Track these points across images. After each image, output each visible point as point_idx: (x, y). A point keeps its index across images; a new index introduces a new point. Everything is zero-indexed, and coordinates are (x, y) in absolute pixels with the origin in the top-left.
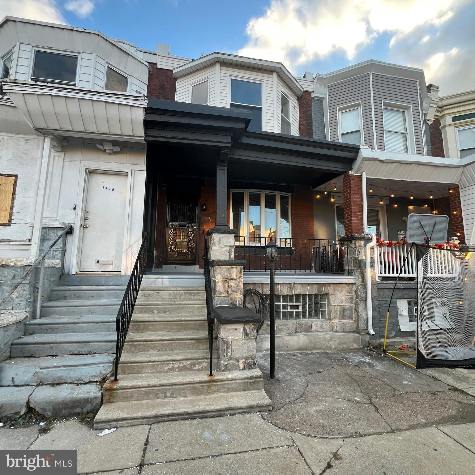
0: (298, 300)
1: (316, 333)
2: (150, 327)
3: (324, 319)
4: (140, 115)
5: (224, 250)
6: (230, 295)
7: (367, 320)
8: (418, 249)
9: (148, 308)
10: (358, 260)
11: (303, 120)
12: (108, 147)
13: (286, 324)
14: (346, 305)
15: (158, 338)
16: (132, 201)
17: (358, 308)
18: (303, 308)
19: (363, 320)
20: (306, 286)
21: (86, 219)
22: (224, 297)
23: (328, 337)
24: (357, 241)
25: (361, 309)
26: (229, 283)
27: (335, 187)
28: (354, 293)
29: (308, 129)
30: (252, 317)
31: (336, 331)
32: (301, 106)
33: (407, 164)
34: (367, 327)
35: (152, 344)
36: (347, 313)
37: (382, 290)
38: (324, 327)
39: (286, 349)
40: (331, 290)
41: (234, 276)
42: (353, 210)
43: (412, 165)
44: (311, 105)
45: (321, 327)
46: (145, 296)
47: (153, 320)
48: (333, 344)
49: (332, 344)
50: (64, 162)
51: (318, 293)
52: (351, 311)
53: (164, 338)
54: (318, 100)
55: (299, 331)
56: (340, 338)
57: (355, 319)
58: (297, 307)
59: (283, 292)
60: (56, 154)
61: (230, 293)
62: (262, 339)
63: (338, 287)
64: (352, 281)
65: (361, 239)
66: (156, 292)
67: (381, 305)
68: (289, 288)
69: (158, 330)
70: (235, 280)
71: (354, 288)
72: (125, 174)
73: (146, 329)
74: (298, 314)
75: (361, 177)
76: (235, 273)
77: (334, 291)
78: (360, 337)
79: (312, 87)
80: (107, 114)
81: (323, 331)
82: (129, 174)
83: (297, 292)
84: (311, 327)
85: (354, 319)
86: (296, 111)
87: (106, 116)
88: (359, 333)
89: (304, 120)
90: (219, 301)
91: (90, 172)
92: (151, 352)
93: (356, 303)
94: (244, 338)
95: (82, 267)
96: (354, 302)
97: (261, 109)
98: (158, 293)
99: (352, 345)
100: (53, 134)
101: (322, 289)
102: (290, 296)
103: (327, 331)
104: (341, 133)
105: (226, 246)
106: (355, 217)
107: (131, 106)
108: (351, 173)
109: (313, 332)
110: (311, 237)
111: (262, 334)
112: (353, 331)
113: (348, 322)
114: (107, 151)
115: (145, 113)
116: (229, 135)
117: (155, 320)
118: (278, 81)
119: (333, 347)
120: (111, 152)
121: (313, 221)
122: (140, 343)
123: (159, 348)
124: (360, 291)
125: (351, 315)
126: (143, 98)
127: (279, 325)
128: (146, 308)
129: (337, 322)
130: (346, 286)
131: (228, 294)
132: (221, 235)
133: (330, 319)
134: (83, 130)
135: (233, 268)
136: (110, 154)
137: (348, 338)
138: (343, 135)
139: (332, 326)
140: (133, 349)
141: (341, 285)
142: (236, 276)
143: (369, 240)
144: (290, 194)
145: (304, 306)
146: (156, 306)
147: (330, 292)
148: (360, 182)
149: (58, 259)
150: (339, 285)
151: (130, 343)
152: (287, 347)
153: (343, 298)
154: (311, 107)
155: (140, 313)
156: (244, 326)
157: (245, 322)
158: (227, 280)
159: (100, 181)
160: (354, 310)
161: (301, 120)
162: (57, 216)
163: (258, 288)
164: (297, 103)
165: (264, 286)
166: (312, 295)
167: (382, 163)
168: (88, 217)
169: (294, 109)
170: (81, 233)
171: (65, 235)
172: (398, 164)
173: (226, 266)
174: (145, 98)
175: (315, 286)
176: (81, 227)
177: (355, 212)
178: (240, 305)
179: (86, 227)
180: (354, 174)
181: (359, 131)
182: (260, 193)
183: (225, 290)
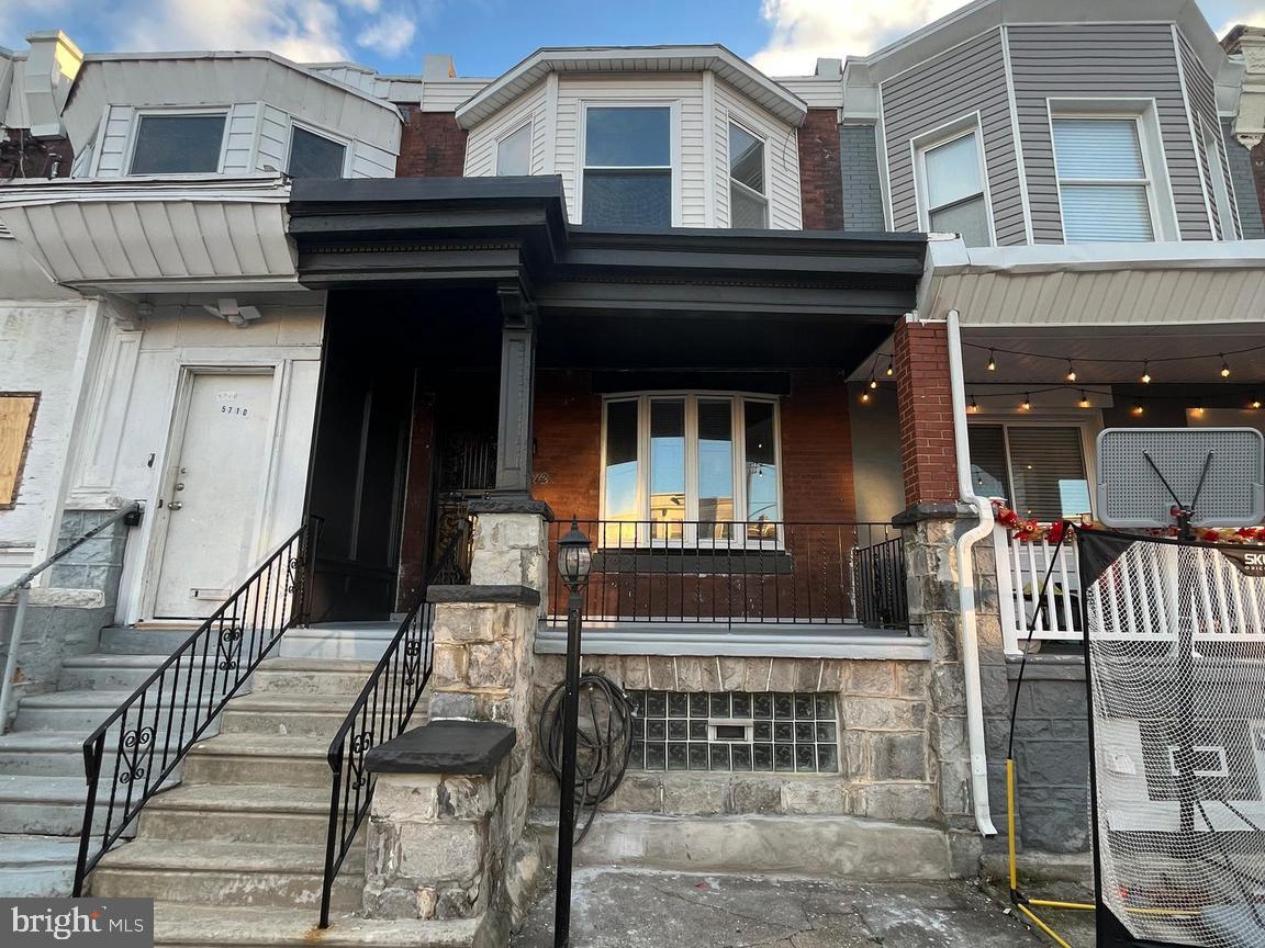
0: (741, 710)
1: (795, 819)
2: (245, 772)
3: (829, 774)
4: (276, 223)
5: (506, 558)
6: (473, 688)
7: (969, 782)
8: (1086, 545)
9: (265, 718)
10: (935, 586)
11: (812, 187)
12: (229, 309)
13: (696, 784)
14: (900, 730)
15: (239, 804)
16: (283, 437)
17: (937, 741)
18: (756, 735)
19: (955, 785)
20: (761, 667)
21: (178, 488)
22: (454, 692)
23: (830, 833)
24: (929, 525)
25: (950, 747)
26: (470, 653)
27: (890, 367)
28: (926, 693)
29: (827, 211)
30: (457, 757)
31: (866, 817)
32: (805, 152)
33: (1098, 272)
34: (972, 810)
35: (222, 819)
36: (904, 757)
37: (1032, 684)
38: (822, 799)
39: (686, 861)
40: (845, 680)
41: (486, 633)
42: (919, 430)
43: (1121, 274)
44: (838, 143)
45: (813, 798)
46: (277, 686)
47: (253, 752)
48: (848, 860)
49: (842, 858)
50: (139, 354)
51: (803, 688)
52: (919, 750)
53: (254, 804)
54: (856, 128)
55: (738, 809)
56: (874, 841)
57: (932, 778)
58: (739, 731)
59: (688, 683)
60: (126, 337)
61: (472, 682)
62: (609, 825)
63: (869, 672)
64: (918, 654)
65: (950, 516)
66: (305, 674)
67: (1029, 734)
68: (706, 672)
69: (265, 781)
70: (491, 643)
71: (927, 676)
72: (267, 372)
73: (233, 776)
74: (742, 756)
75: (944, 327)
76: (490, 624)
77: (856, 686)
78: (948, 842)
79: (840, 96)
80: (201, 232)
81: (818, 814)
82: (278, 372)
83: (731, 685)
84: (777, 797)
85: (928, 780)
86: (787, 165)
87: (199, 236)
88: (943, 827)
89: (817, 187)
90: (441, 703)
91: (194, 374)
92: (215, 842)
93: (934, 723)
94: (436, 820)
95: (159, 608)
96: (926, 722)
97: (668, 173)
98: (311, 678)
99: (919, 866)
100: (102, 293)
101: (816, 677)
102: (715, 695)
103: (833, 814)
104: (927, 208)
105: (514, 548)
106: (930, 451)
107: (253, 204)
108: (909, 318)
109: (785, 814)
110: (847, 518)
111: (619, 811)
112: (926, 820)
113: (905, 787)
114: (231, 319)
115: (287, 217)
116: (512, 246)
117: (260, 752)
118: (719, 91)
119: (848, 867)
120: (240, 321)
121: (850, 471)
122: (190, 813)
123: (237, 831)
124: (942, 687)
125: (920, 766)
126: (280, 182)
127: (674, 785)
128: (261, 718)
129: (869, 786)
130: (899, 668)
131: (468, 683)
132: (502, 518)
133: (846, 776)
135: (485, 608)
136: (239, 326)
137: (901, 841)
138: (932, 213)
139: (853, 801)
140: (172, 829)
141: (883, 667)
142: (494, 632)
143: (973, 520)
144: (777, 397)
145: (761, 730)
146: (287, 714)
147: (842, 686)
148: (941, 342)
149: (98, 587)
150: (873, 666)
151: (165, 813)
152: (689, 856)
153: (888, 706)
154: (836, 150)
155: (245, 731)
156: (443, 782)
157: (445, 771)
158: (466, 644)
159: (217, 392)
160: (926, 750)
161: (807, 187)
162: (112, 483)
163: (609, 671)
164: (793, 144)
165: (630, 664)
166: (788, 695)
167: (1008, 279)
168: (187, 482)
169: (782, 162)
170: (158, 523)
171: (122, 527)
172: (1068, 275)
173: (462, 604)
174: (285, 180)
175: (791, 667)
176: (160, 507)
177: (927, 434)
178: (500, 717)
179: (174, 508)
180: (921, 321)
181: (980, 196)
182: (683, 400)
183: (460, 672)
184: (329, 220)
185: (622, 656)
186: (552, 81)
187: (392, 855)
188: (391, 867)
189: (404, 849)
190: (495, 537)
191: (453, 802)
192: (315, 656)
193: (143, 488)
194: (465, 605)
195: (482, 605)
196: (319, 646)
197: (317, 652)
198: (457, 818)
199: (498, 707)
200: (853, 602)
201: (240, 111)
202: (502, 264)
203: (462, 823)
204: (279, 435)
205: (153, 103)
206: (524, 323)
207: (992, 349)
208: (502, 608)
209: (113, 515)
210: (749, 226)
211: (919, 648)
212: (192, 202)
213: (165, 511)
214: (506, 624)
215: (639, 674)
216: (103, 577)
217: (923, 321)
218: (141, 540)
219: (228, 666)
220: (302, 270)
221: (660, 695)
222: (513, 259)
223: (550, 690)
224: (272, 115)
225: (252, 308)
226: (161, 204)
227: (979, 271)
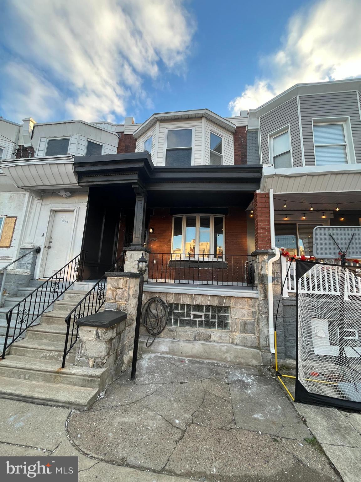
0: (201, 310)
1: (214, 344)
2: (56, 322)
3: (227, 331)
4: (70, 169)
5: (134, 264)
6: (117, 301)
7: (268, 336)
9: (64, 307)
10: (261, 275)
11: (237, 151)
12: (63, 193)
13: (186, 331)
14: (248, 319)
15: (50, 331)
16: (76, 229)
17: (259, 323)
18: (205, 318)
19: (264, 337)
20: (207, 298)
21: (50, 242)
22: (112, 302)
23: (224, 349)
24: (260, 256)
25: (263, 325)
26: (116, 291)
28: (257, 308)
29: (242, 158)
31: (236, 344)
32: (235, 140)
33: (319, 175)
34: (269, 345)
35: (46, 335)
36: (249, 327)
37: (291, 307)
38: (223, 338)
39: (180, 354)
40: (232, 303)
41: (121, 286)
42: (259, 226)
43: (327, 176)
44: (246, 137)
45: (220, 338)
46: (70, 298)
47: (58, 316)
48: (229, 357)
49: (227, 356)
50: (41, 206)
51: (219, 304)
52: (254, 325)
53: (54, 331)
54: (252, 132)
55: (198, 339)
56: (237, 352)
57: (257, 334)
58: (200, 316)
59: (185, 302)
60: (38, 201)
61: (117, 300)
62: (159, 342)
63: (240, 301)
64: (255, 296)
65: (266, 253)
66: (77, 295)
67: (290, 322)
68: (190, 299)
69: (61, 324)
70: (122, 289)
71: (257, 303)
72: (72, 211)
73: (53, 323)
74: (201, 324)
75: (269, 194)
76: (122, 283)
77: (235, 305)
78: (261, 354)
79: (247, 122)
80: (52, 172)
81: (222, 342)
82: (75, 210)
83: (197, 303)
84: (210, 337)
85: (256, 335)
86: (230, 144)
87: (52, 174)
88: (260, 349)
89: (239, 151)
90: (108, 305)
91: (55, 211)
92: (44, 341)
93: (259, 317)
95: (45, 275)
96: (256, 317)
97: (191, 149)
98: (79, 296)
99: (251, 361)
100: (30, 190)
101: (223, 301)
102: (193, 305)
103: (226, 343)
104: (273, 156)
105: (136, 261)
106: (262, 233)
107: (64, 164)
108: (258, 191)
109: (212, 342)
111: (163, 337)
112: (255, 347)
113: (249, 336)
114: (64, 196)
115: (74, 167)
116: (135, 173)
117: (60, 317)
118: (207, 123)
119: (229, 359)
120: (66, 196)
121: (246, 238)
122: (38, 333)
123: (50, 338)
124: (261, 306)
125: (254, 330)
126: (71, 157)
127: (180, 331)
128: (63, 307)
129: (238, 335)
130: (249, 300)
131: (115, 300)
132: (133, 252)
133: (231, 332)
134: (42, 184)
136: (66, 198)
137: (246, 353)
139: (232, 339)
140: (34, 337)
141: (244, 299)
142: (123, 286)
143: (273, 255)
144: (224, 215)
145: (207, 316)
146: (70, 306)
147: (231, 304)
148: (268, 199)
149: (29, 269)
150: (241, 299)
151: (33, 332)
152: (181, 352)
153: (245, 312)
154: (245, 139)
155: (59, 310)
156: (97, 329)
157: (98, 326)
158: (116, 289)
159: (61, 216)
160: (256, 325)
161: (236, 151)
162: (34, 241)
163: (162, 297)
164: (232, 138)
165: (168, 295)
166: (215, 306)
167: (289, 178)
168: (52, 241)
169: (228, 144)
170: (45, 252)
171: (35, 253)
172: (309, 177)
173: (114, 277)
174: (73, 157)
175: (216, 298)
176: (45, 247)
177: (261, 228)
178: (124, 310)
179: (49, 248)
180: (261, 192)
181: (289, 151)
182: (196, 217)
183: (113, 296)
184: (84, 167)
185: (166, 293)
186: (158, 123)
187: (83, 349)
188: (83, 352)
189: (86, 347)
190: (131, 257)
191: (100, 335)
192: (82, 290)
193: (40, 242)
195: (120, 278)
196: (83, 287)
197: (82, 289)
198: (101, 340)
199: (123, 307)
200: (246, 278)
201: (73, 137)
202: (133, 178)
203: (102, 341)
204: (75, 228)
205: (51, 136)
206: (141, 195)
207: (285, 201)
208: (125, 279)
209: (32, 250)
210: (217, 164)
211: (255, 294)
212: (49, 164)
213: (46, 249)
214: (126, 284)
215: (171, 298)
216: (30, 266)
217: (262, 192)
218: (40, 256)
219: (54, 292)
220: (79, 182)
221: (177, 305)
222: (136, 177)
223: (145, 302)
224: (82, 138)
225: (68, 193)
226: (48, 165)
227: (279, 176)
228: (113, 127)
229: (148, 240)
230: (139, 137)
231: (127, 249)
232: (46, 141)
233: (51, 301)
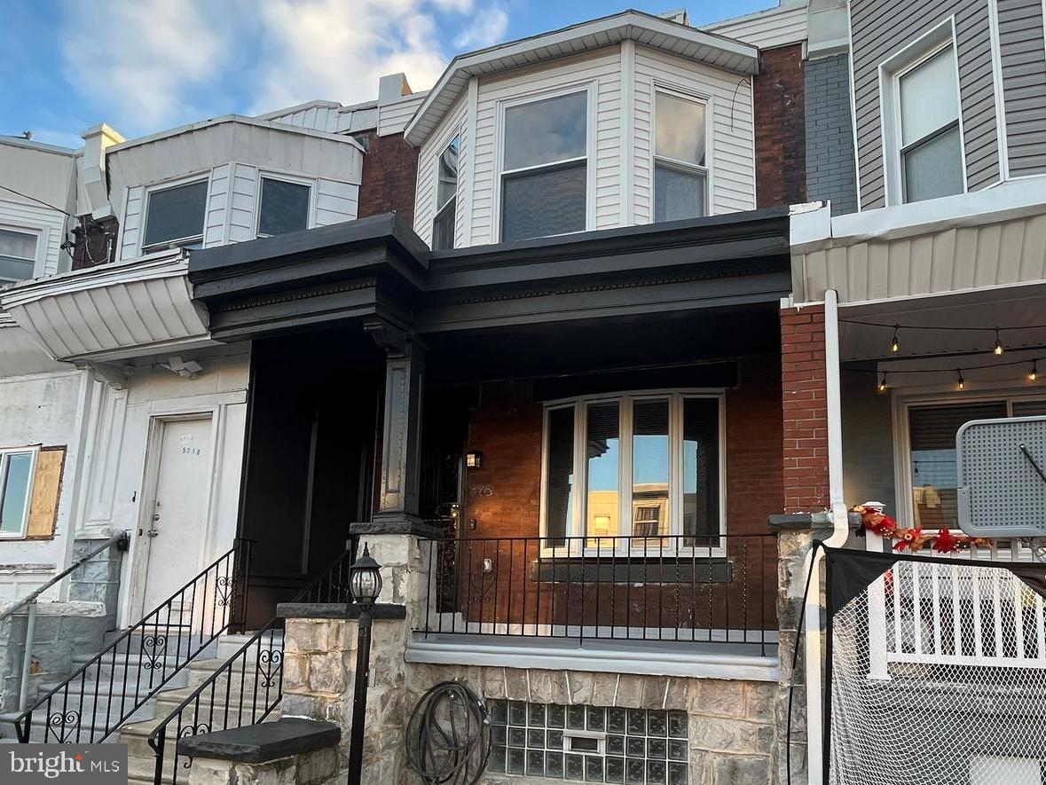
0: (595, 723)
4: (182, 293)
6: (312, 691)
10: (785, 603)
11: (769, 144)
12: (177, 365)
14: (745, 753)
18: (609, 748)
20: (608, 682)
21: (155, 518)
22: (300, 694)
26: (311, 662)
28: (773, 716)
29: (786, 169)
32: (760, 104)
36: (746, 781)
40: (691, 699)
41: (323, 646)
44: (802, 85)
50: (126, 408)
51: (649, 704)
52: (763, 775)
54: (825, 60)
58: (592, 744)
59: (539, 694)
60: (118, 395)
61: (312, 686)
63: (717, 692)
64: (766, 675)
65: (804, 527)
68: (556, 686)
70: (326, 653)
72: (205, 417)
74: (594, 769)
75: (821, 310)
76: (325, 637)
77: (702, 705)
79: (804, 26)
80: (134, 306)
82: (216, 415)
83: (580, 698)
87: (135, 311)
89: (775, 142)
90: (288, 703)
91: (163, 422)
96: (771, 746)
101: (662, 694)
102: (569, 707)
104: (899, 146)
105: (387, 566)
106: (797, 453)
108: (784, 304)
114: (181, 373)
115: (190, 286)
116: (369, 284)
118: (641, 60)
120: (189, 374)
130: (749, 688)
132: (378, 539)
135: (321, 624)
138: (907, 153)
141: (731, 687)
142: (328, 645)
143: (829, 530)
144: (722, 390)
145: (613, 744)
147: (688, 705)
148: (818, 328)
149: (101, 601)
150: (721, 686)
153: (735, 729)
154: (799, 92)
156: (234, 768)
157: (234, 759)
158: (309, 654)
159: (181, 436)
160: (770, 776)
161: (765, 144)
162: (111, 516)
163: (471, 681)
164: (745, 97)
165: (489, 674)
166: (641, 711)
167: (886, 247)
168: (160, 513)
169: (729, 122)
170: (140, 548)
171: (115, 551)
173: (303, 619)
174: (184, 254)
175: (638, 683)
176: (141, 534)
177: (796, 434)
178: (331, 718)
179: (153, 535)
180: (796, 305)
181: (956, 123)
182: (618, 402)
183: (304, 677)
184: (220, 284)
185: (482, 667)
186: (473, 88)
191: (239, 784)
193: (127, 520)
194: (305, 620)
195: (319, 621)
199: (330, 709)
201: (218, 173)
202: (362, 303)
204: (217, 471)
208: (334, 623)
209: (104, 543)
211: (766, 669)
213: (145, 538)
214: (337, 638)
215: (496, 685)
216: (104, 592)
217: (799, 305)
218: (129, 559)
219: (153, 665)
220: (212, 329)
221: (520, 705)
222: (370, 298)
223: (420, 695)
224: (242, 172)
225: (193, 363)
228: (342, 115)
229: (466, 492)
230: (425, 140)
231: (361, 531)
232: (145, 194)
233: (144, 692)
